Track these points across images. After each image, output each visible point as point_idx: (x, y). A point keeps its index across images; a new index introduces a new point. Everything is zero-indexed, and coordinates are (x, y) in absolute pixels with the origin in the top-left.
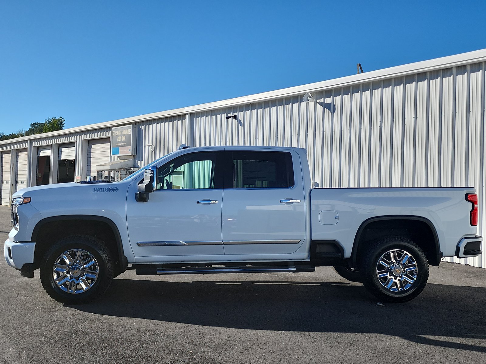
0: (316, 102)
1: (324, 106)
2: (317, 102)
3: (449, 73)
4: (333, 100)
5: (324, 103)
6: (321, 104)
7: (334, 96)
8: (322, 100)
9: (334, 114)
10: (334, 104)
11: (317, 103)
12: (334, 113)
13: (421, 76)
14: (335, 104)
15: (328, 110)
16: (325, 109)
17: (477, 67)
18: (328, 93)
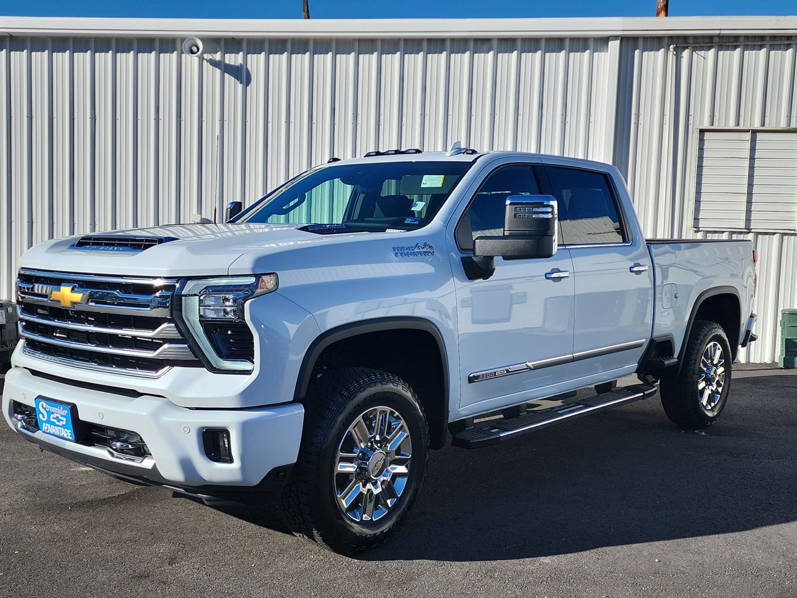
0: (201, 59)
1: (223, 69)
2: (203, 59)
3: (486, 46)
4: (245, 59)
5: (223, 64)
6: (214, 63)
7: (247, 52)
8: (218, 57)
9: (249, 88)
10: (247, 69)
11: (205, 62)
12: (247, 85)
13: (436, 44)
14: (250, 69)
15: (233, 78)
16: (227, 75)
17: (532, 44)
18: (233, 44)
